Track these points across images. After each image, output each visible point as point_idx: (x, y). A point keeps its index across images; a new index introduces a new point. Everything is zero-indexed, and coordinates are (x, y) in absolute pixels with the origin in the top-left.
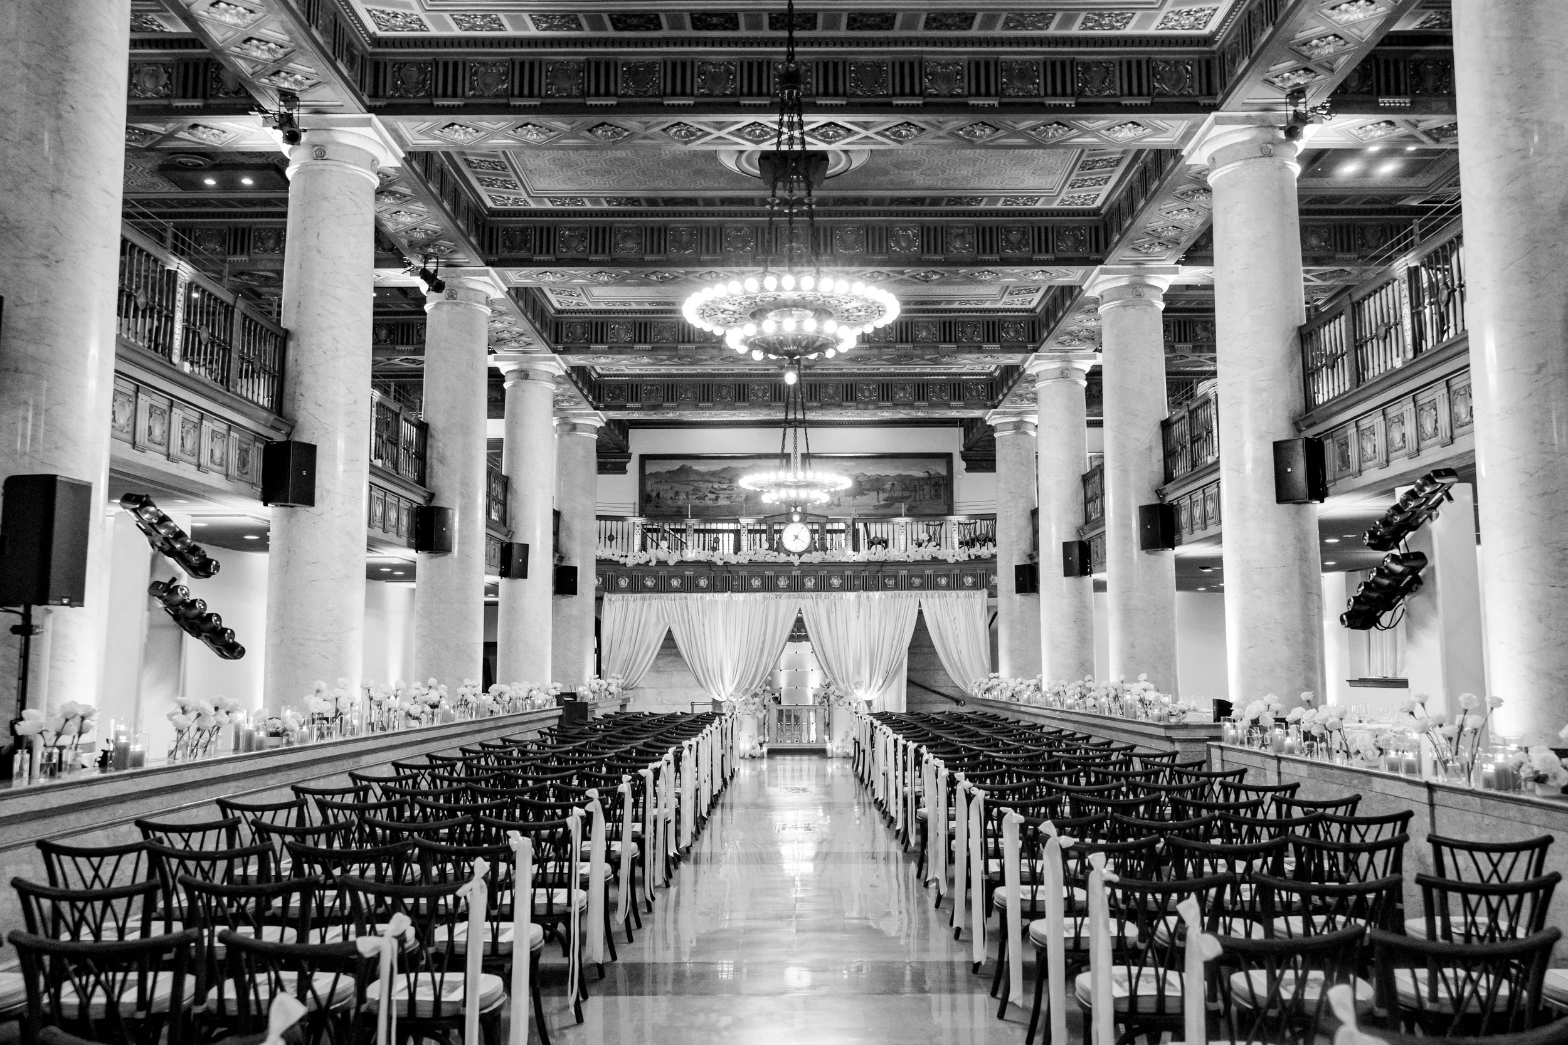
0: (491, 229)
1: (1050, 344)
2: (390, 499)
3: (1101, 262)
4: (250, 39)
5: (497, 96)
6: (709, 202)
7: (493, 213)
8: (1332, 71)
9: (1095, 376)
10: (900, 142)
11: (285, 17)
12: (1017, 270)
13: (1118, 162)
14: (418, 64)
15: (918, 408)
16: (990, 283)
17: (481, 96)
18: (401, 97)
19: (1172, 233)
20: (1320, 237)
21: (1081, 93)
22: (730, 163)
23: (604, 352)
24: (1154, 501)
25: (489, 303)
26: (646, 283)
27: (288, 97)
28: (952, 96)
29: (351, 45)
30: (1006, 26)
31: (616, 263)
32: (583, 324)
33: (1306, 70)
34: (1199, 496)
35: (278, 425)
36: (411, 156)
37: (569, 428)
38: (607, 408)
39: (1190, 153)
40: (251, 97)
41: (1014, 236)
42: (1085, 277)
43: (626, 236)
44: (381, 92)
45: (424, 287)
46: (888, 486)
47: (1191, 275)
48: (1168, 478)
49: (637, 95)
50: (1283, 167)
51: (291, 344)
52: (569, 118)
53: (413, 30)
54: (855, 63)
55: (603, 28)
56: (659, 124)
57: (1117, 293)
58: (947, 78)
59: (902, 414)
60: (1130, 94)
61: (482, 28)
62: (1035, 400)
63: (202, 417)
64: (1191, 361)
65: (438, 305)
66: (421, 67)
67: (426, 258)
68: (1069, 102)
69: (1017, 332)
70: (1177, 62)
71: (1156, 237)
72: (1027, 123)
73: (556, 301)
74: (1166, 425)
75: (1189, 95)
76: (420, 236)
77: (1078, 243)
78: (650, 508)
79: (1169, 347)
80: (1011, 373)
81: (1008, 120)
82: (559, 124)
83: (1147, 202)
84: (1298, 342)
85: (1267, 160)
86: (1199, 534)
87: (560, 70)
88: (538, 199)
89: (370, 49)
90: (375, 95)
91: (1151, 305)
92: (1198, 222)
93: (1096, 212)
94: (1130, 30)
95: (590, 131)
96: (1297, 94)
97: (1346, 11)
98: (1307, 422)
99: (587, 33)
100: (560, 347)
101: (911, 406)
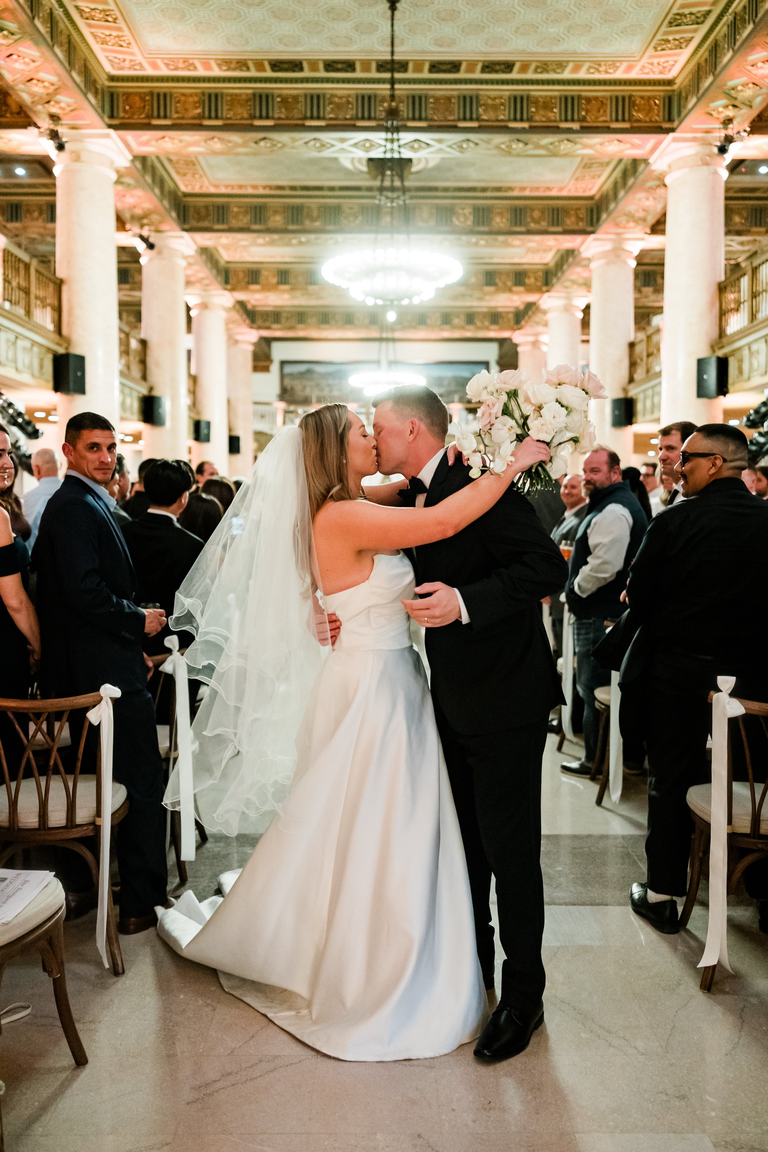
0: (184, 207)
1: (558, 287)
2: (127, 391)
3: (593, 232)
4: (31, 79)
5: (194, 118)
6: (332, 189)
7: (186, 195)
8: (751, 107)
9: (587, 310)
10: (461, 152)
11: (56, 65)
12: (537, 238)
13: (608, 164)
14: (139, 95)
15: (468, 330)
16: (518, 246)
17: (182, 118)
18: (129, 118)
19: (641, 214)
20: (742, 217)
21: (583, 119)
22: (348, 165)
23: (258, 291)
24: (620, 395)
25: (185, 258)
26: (289, 244)
27: (54, 118)
28: (498, 121)
29: (95, 81)
30: (536, 71)
31: (269, 231)
32: (244, 272)
33: (734, 106)
34: (650, 392)
35: (61, 342)
36: (135, 158)
37: (232, 341)
38: (259, 328)
39: (655, 162)
40: (28, 117)
41: (536, 214)
42: (583, 243)
43: (276, 212)
44: (115, 114)
45: (141, 247)
46: (446, 383)
47: (654, 242)
48: (631, 380)
49: (287, 118)
50: (716, 173)
51: (65, 289)
52: (243, 134)
53: (135, 70)
54: (433, 97)
55: (264, 70)
56: (302, 139)
57: (604, 255)
58: (495, 108)
59: (457, 334)
60: (617, 120)
61: (183, 69)
62: (546, 325)
63: (17, 338)
64: (650, 300)
65: (151, 260)
66: (142, 96)
67: (142, 226)
68: (576, 126)
69: (536, 279)
70: (649, 98)
71: (631, 217)
72: (547, 140)
73: (225, 256)
74: (632, 345)
75: (657, 121)
76: (138, 212)
77: (579, 219)
78: (287, 397)
79: (638, 289)
80: (530, 306)
81: (534, 138)
82: (235, 137)
83: (627, 193)
84: (717, 292)
85: (705, 168)
86: (649, 417)
87: (235, 100)
88: (216, 186)
89: (107, 83)
90: (112, 117)
91: (625, 263)
92: (659, 208)
93: (591, 198)
94: (619, 75)
95: (256, 143)
96: (728, 121)
97: (762, 68)
98: (720, 346)
99: (253, 73)
100: (229, 287)
101: (462, 328)
